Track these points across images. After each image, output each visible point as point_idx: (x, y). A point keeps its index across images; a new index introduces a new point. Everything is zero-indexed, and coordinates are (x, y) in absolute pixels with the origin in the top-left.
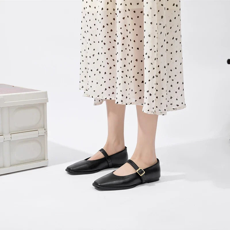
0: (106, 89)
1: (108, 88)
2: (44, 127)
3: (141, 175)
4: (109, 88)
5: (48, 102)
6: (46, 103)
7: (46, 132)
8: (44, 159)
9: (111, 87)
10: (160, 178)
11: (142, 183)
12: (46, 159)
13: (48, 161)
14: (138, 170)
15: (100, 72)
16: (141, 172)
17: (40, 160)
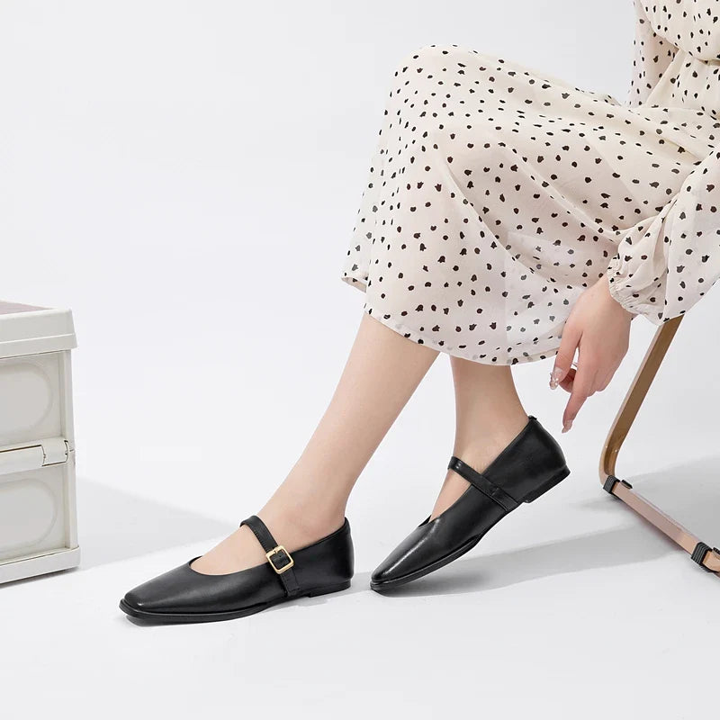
0: (420, 308)
1: (427, 308)
2: (62, 435)
3: (279, 572)
4: (434, 308)
5: (74, 345)
6: (68, 352)
7: (70, 453)
8: (66, 547)
9: (440, 310)
10: (352, 580)
11: (285, 598)
12: (72, 545)
13: (80, 550)
14: (272, 553)
15: (423, 248)
16: (281, 558)
17: (51, 549)
